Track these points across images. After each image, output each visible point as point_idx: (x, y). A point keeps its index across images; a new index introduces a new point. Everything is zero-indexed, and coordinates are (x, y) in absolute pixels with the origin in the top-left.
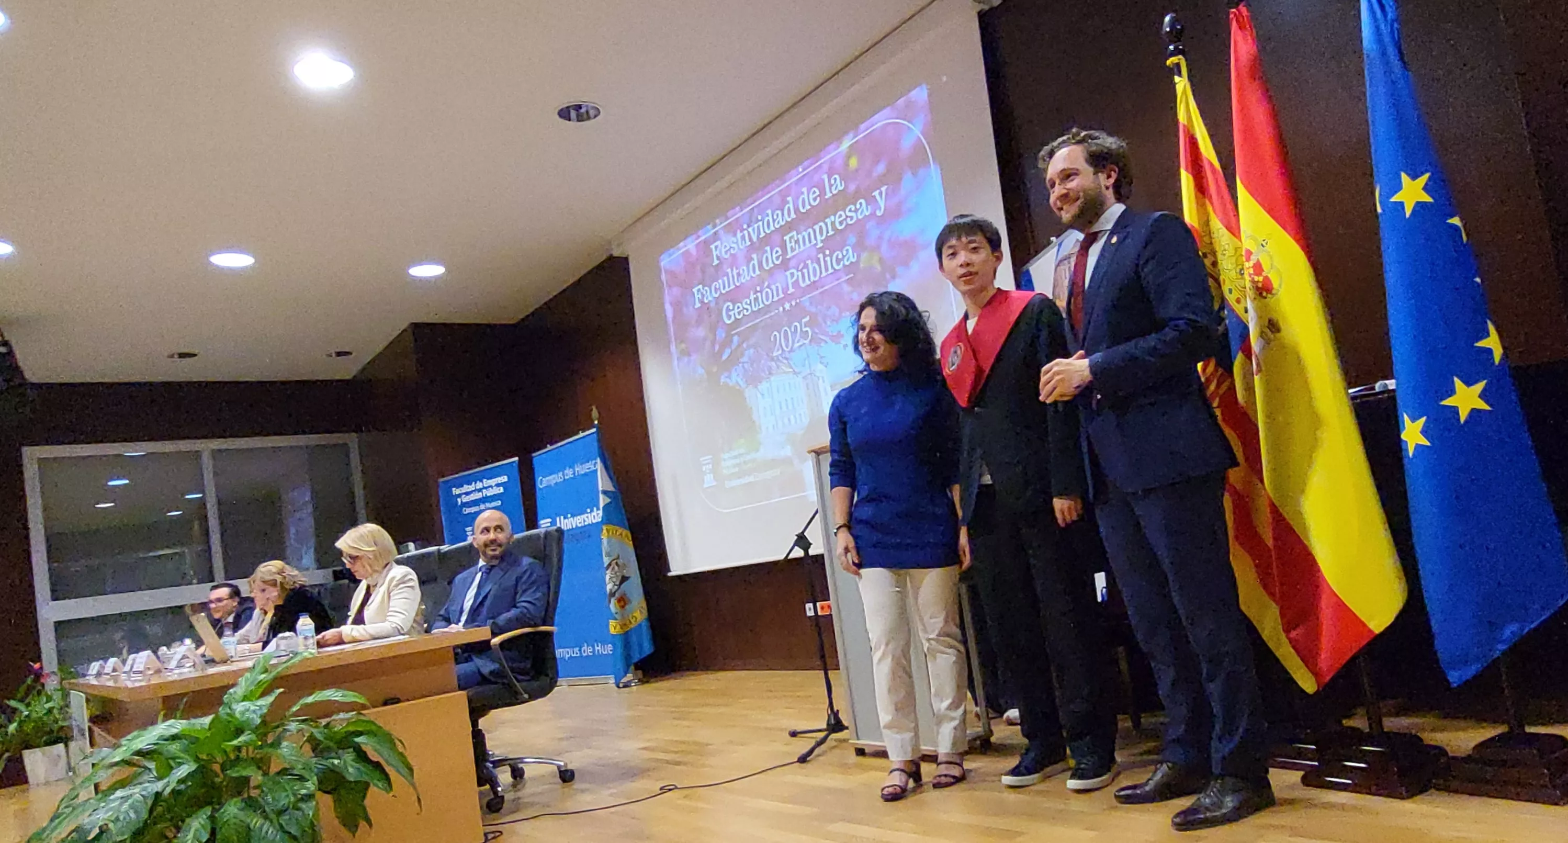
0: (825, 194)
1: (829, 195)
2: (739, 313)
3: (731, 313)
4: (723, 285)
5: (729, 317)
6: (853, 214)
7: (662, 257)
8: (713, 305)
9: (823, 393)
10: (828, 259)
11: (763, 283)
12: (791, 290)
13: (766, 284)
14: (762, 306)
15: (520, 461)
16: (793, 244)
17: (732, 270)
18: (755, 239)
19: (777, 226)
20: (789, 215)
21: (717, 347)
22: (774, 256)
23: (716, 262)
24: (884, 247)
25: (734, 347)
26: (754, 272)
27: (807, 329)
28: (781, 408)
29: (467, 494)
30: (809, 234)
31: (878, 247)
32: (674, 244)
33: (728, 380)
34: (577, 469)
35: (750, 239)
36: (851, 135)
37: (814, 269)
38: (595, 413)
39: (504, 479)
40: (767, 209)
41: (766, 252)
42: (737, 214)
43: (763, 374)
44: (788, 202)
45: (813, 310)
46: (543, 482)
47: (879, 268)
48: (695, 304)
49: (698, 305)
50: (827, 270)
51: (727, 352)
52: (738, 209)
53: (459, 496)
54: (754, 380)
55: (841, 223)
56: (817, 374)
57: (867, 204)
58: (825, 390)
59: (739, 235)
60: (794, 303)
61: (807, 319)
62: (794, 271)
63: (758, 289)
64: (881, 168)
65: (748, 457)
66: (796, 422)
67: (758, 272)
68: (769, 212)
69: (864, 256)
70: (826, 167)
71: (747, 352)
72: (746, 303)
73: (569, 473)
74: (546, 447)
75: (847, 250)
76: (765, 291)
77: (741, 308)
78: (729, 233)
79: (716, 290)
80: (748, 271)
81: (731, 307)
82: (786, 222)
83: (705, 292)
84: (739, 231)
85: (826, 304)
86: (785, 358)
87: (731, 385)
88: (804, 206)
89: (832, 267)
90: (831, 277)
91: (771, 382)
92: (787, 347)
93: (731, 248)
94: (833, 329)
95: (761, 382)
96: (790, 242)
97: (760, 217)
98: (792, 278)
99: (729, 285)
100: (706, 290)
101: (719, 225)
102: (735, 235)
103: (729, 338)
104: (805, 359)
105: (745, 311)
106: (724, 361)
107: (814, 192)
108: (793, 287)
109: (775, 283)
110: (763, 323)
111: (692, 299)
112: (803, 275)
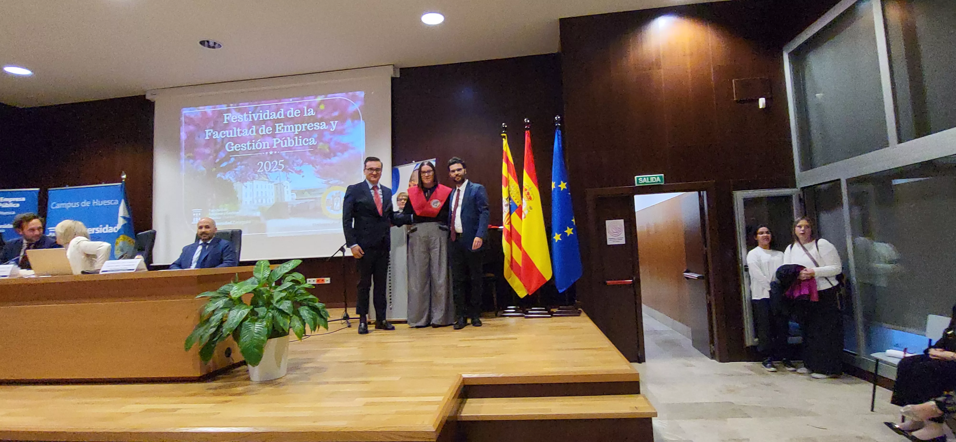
0: (304, 114)
1: (305, 115)
2: (238, 148)
3: (232, 147)
4: (228, 134)
5: (230, 149)
6: (319, 127)
7: (183, 109)
8: (219, 141)
9: (286, 192)
10: (300, 140)
12: (275, 147)
13: (259, 140)
14: (254, 149)
15: (40, 191)
16: (280, 128)
17: (237, 129)
18: (256, 119)
19: (272, 118)
20: (280, 116)
21: (218, 160)
22: (267, 130)
24: (332, 144)
25: (230, 162)
26: (252, 133)
27: (282, 165)
28: (257, 195)
30: (291, 128)
31: (329, 143)
32: (195, 106)
33: (223, 177)
34: (94, 203)
35: (253, 118)
36: (323, 96)
37: (291, 142)
38: (123, 175)
40: (267, 109)
41: (262, 127)
42: (246, 106)
43: (248, 178)
44: (281, 111)
45: (287, 158)
46: (55, 206)
47: (328, 150)
48: (205, 137)
49: (207, 138)
50: (298, 143)
51: (225, 164)
52: (247, 103)
54: (243, 179)
55: (311, 128)
56: (284, 185)
57: (326, 125)
58: (287, 191)
59: (245, 115)
60: (275, 152)
61: (283, 161)
62: (279, 140)
63: (253, 141)
64: (336, 114)
65: (230, 213)
66: (266, 202)
67: (254, 134)
68: (268, 111)
69: (321, 144)
70: (306, 104)
71: (239, 167)
72: (243, 145)
73: (86, 204)
75: (311, 140)
76: (257, 144)
77: (240, 147)
78: (239, 112)
79: (223, 135)
80: (248, 132)
81: (233, 144)
82: (278, 118)
83: (214, 133)
84: (245, 113)
85: (295, 157)
86: (265, 174)
87: (224, 179)
88: (290, 115)
89: (302, 143)
90: (299, 148)
91: (253, 183)
92: (267, 170)
93: (238, 119)
94: (298, 168)
95: (246, 182)
96: (279, 127)
97: (261, 111)
98: (276, 142)
99: (233, 135)
100: (216, 133)
101: (232, 107)
102: (242, 114)
103: (227, 158)
104: (278, 177)
105: (242, 149)
106: (222, 167)
107: (297, 112)
108: (276, 146)
109: (265, 141)
110: (253, 157)
111: (204, 134)
112: (284, 142)
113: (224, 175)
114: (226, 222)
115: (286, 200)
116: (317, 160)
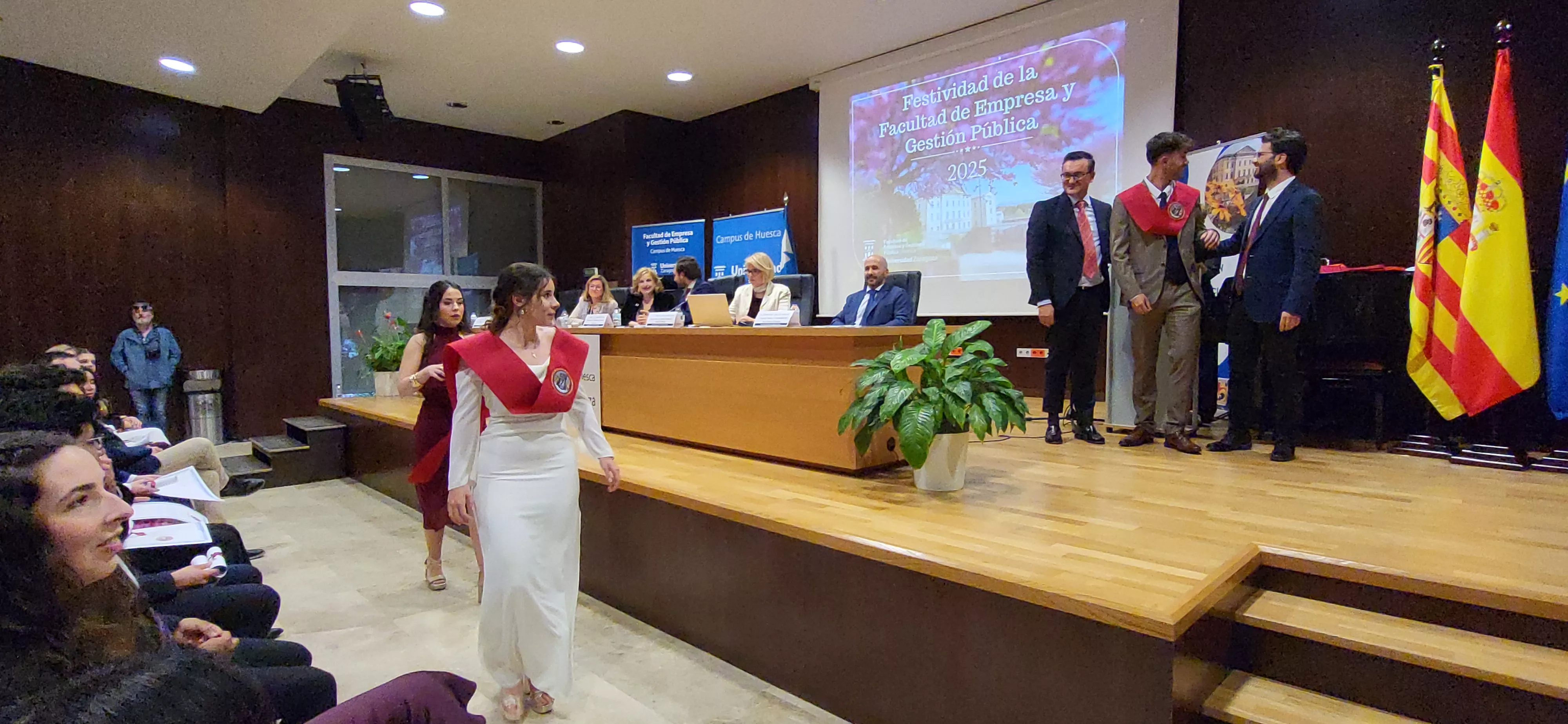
0: (1019, 79)
1: (1022, 80)
2: (921, 147)
3: (915, 146)
4: (909, 126)
5: (912, 149)
6: (1041, 97)
7: (853, 97)
8: (896, 138)
10: (1012, 123)
11: (949, 130)
12: (974, 139)
13: (951, 131)
14: (943, 145)
15: (705, 223)
16: (982, 108)
17: (920, 118)
18: (946, 99)
19: (970, 94)
20: (982, 88)
21: (895, 168)
22: (963, 113)
23: (906, 109)
24: (1064, 124)
25: (911, 170)
26: (941, 120)
27: (984, 167)
28: (947, 217)
29: (658, 239)
30: (998, 104)
31: (1055, 123)
32: (865, 90)
33: (902, 192)
34: (757, 235)
35: (942, 97)
36: (1052, 43)
37: (998, 129)
38: (785, 197)
40: (963, 80)
41: (956, 109)
42: (933, 79)
43: (935, 192)
44: (984, 79)
45: (992, 155)
46: (722, 240)
47: (1054, 136)
48: (879, 134)
49: (882, 136)
50: (1009, 130)
51: (904, 173)
52: (935, 75)
53: (651, 240)
54: (928, 194)
55: (1029, 101)
56: (989, 197)
57: (1056, 92)
59: (932, 94)
60: (974, 148)
61: (985, 161)
62: (980, 127)
63: (943, 133)
64: (1072, 71)
65: (909, 246)
66: (959, 227)
67: (944, 122)
68: (965, 82)
69: (1043, 127)
70: (1023, 61)
71: (923, 176)
72: (929, 142)
73: (748, 237)
74: (727, 216)
75: (1031, 121)
76: (949, 136)
77: (924, 144)
78: (923, 90)
79: (902, 129)
80: (936, 118)
81: (915, 142)
82: (979, 92)
83: (891, 128)
84: (932, 91)
85: (1004, 152)
86: (959, 184)
87: (903, 195)
88: (997, 83)
89: (1015, 129)
90: (1012, 136)
91: (941, 198)
92: (962, 177)
93: (922, 101)
94: (1007, 171)
95: (933, 197)
96: (980, 106)
97: (954, 84)
98: (976, 131)
99: (915, 127)
100: (893, 127)
101: (915, 84)
102: (928, 93)
103: (907, 164)
104: (977, 187)
105: (927, 147)
106: (900, 178)
107: (1009, 76)
108: (976, 137)
109: (959, 132)
110: (942, 157)
111: (878, 131)
112: (987, 130)
113: (903, 190)
114: (901, 260)
115: (989, 223)
116: (1038, 154)
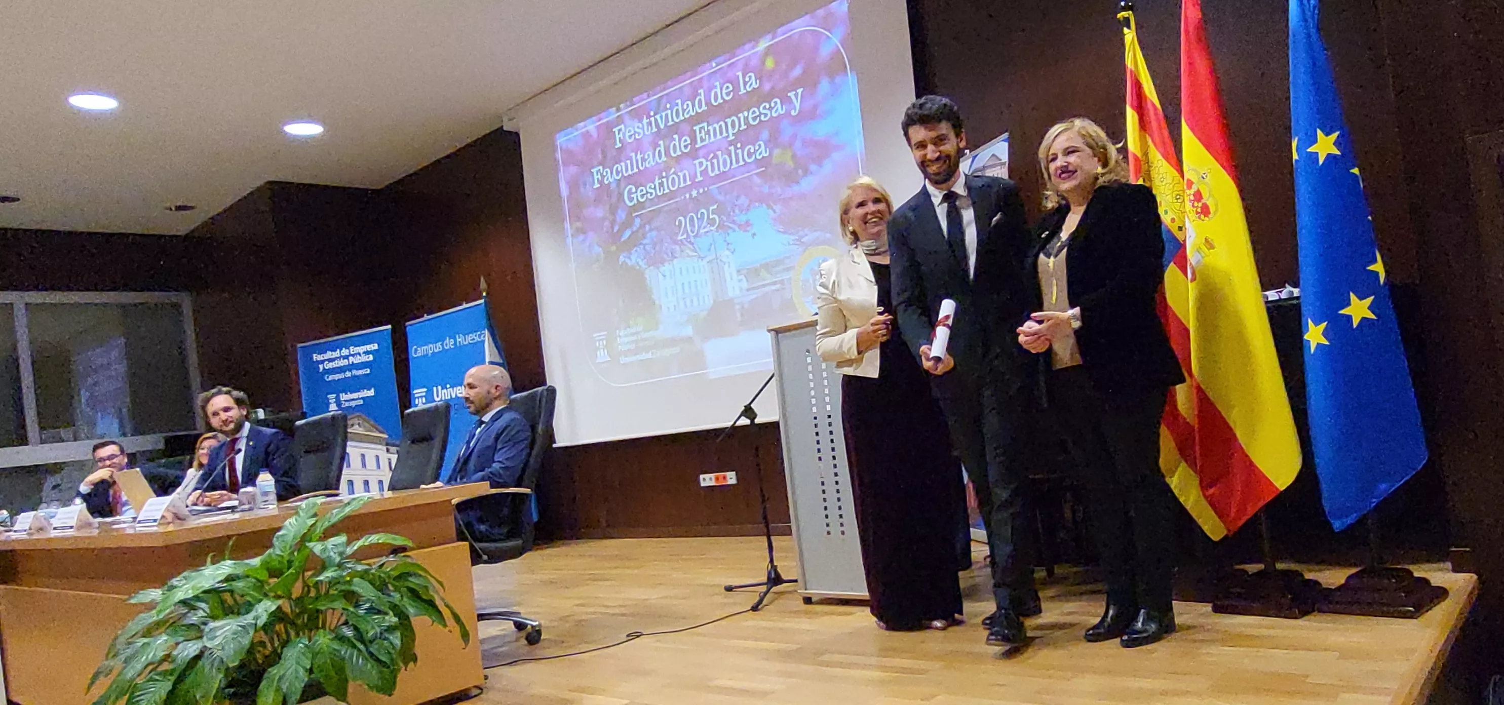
0: (739, 90)
1: (743, 91)
2: (642, 196)
3: (634, 196)
4: (625, 168)
5: (631, 200)
6: (769, 112)
7: (558, 136)
8: (613, 186)
9: (728, 277)
10: (739, 151)
11: (671, 169)
12: (699, 178)
13: (673, 170)
14: (667, 191)
15: (394, 330)
16: (703, 134)
17: (636, 156)
18: (662, 126)
19: (687, 116)
20: (700, 107)
21: (616, 229)
22: (683, 144)
24: (798, 144)
25: (635, 229)
26: (660, 158)
27: (715, 216)
28: (683, 289)
29: (331, 360)
30: (721, 127)
31: (791, 145)
32: (572, 124)
33: (628, 261)
34: (458, 340)
35: (657, 125)
36: (770, 36)
37: (725, 161)
38: (483, 285)
39: (375, 346)
40: (678, 99)
41: (674, 140)
42: (642, 101)
43: (665, 256)
44: (699, 95)
45: (721, 198)
46: (417, 352)
47: (790, 164)
48: (594, 184)
49: (597, 185)
50: (737, 161)
51: (628, 233)
52: (645, 95)
53: (322, 362)
54: (656, 261)
55: (754, 119)
56: (724, 260)
57: (782, 103)
58: (731, 274)
59: (645, 121)
60: (701, 191)
61: (715, 207)
62: (703, 160)
63: (664, 174)
65: (646, 335)
66: (699, 303)
67: (664, 158)
68: (679, 101)
69: (777, 152)
70: (740, 65)
71: (648, 235)
72: (650, 188)
73: (449, 343)
74: (423, 316)
75: (760, 146)
76: (671, 177)
77: (645, 192)
78: (634, 117)
79: (618, 173)
80: (654, 156)
81: (634, 190)
82: (697, 112)
83: (605, 174)
84: (645, 118)
85: (735, 194)
86: (689, 242)
87: (630, 264)
88: (716, 99)
89: (744, 160)
90: (740, 170)
91: (673, 265)
92: (693, 232)
93: (635, 132)
94: (742, 218)
95: (663, 264)
96: (700, 132)
97: (668, 106)
98: (700, 167)
99: (632, 169)
100: (607, 172)
101: (623, 110)
102: (641, 121)
103: (630, 220)
104: (711, 244)
105: (648, 195)
106: (624, 241)
107: (728, 87)
108: (701, 176)
109: (681, 171)
110: (666, 208)
111: (591, 180)
112: (712, 164)
113: (629, 258)
114: (644, 354)
115: (731, 294)
116: (774, 192)
